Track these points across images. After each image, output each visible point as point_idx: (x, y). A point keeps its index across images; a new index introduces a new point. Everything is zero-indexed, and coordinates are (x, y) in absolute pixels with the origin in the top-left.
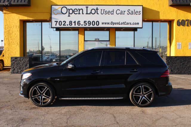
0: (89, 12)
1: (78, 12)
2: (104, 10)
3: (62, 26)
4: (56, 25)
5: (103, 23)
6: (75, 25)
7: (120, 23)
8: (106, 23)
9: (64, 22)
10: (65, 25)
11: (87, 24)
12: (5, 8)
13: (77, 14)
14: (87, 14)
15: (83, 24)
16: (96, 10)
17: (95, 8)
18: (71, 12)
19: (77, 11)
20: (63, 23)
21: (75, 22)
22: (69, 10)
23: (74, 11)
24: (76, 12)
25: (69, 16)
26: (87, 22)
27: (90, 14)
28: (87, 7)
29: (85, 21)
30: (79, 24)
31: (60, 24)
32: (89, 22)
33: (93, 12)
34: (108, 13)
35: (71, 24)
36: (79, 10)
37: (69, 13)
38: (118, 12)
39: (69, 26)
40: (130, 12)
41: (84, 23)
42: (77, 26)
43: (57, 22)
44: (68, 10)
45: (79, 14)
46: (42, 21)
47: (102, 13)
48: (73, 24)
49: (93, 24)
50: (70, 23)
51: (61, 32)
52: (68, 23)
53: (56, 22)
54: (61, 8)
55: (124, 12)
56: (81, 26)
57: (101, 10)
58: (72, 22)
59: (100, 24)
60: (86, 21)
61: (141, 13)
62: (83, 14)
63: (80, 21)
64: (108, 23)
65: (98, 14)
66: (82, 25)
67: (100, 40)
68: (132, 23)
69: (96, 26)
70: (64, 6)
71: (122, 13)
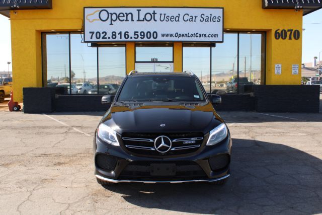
0: (141, 18)
1: (125, 18)
2: (165, 14)
3: (101, 39)
4: (91, 38)
5: (163, 35)
6: (121, 38)
7: (189, 35)
8: (167, 35)
9: (104, 34)
10: (106, 38)
11: (140, 36)
12: (12, 11)
13: (123, 20)
14: (139, 20)
15: (133, 36)
16: (153, 15)
17: (151, 12)
18: (114, 17)
19: (124, 16)
20: (102, 35)
21: (120, 33)
22: (112, 14)
23: (119, 17)
24: (121, 18)
25: (111, 24)
26: (139, 34)
27: (143, 20)
28: (139, 11)
29: (135, 32)
30: (127, 36)
31: (98, 37)
32: (142, 34)
33: (148, 17)
34: (171, 19)
35: (114, 37)
36: (127, 15)
37: (112, 20)
38: (186, 18)
39: (111, 39)
40: (205, 18)
41: (135, 35)
42: (123, 39)
43: (93, 33)
44: (110, 15)
45: (127, 20)
46: (70, 32)
47: (162, 19)
48: (118, 36)
49: (149, 36)
50: (113, 35)
51: (99, 48)
52: (109, 35)
53: (91, 34)
54: (99, 12)
55: (196, 17)
56: (129, 39)
57: (161, 14)
58: (115, 33)
59: (159, 36)
60: (138, 32)
61: (221, 19)
62: (132, 20)
63: (128, 32)
64: (171, 35)
65: (156, 21)
66: (131, 38)
67: (158, 60)
68: (207, 35)
69: (152, 39)
70: (104, 8)
71: (192, 19)
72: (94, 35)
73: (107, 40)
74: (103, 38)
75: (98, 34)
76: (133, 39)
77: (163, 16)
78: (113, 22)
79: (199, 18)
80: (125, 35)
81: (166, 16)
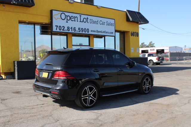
0: (82, 21)
1: (74, 19)
2: (92, 20)
3: (62, 31)
4: (56, 30)
5: (91, 31)
8: (93, 31)
9: (63, 27)
10: (64, 30)
11: (81, 31)
13: (73, 21)
14: (80, 21)
15: (78, 30)
16: (87, 19)
17: (86, 18)
18: (68, 18)
19: (73, 18)
20: (62, 28)
21: (72, 28)
23: (71, 18)
24: (72, 19)
25: (67, 22)
26: (81, 29)
27: (83, 22)
28: (80, 16)
29: (79, 28)
30: (75, 30)
31: (60, 29)
32: (82, 29)
33: (85, 21)
34: (95, 22)
35: (68, 30)
36: (75, 18)
37: (67, 19)
38: (101, 23)
39: (67, 31)
40: (108, 24)
41: (79, 30)
42: (73, 32)
44: (66, 16)
45: (75, 21)
47: (91, 22)
48: (71, 30)
49: (85, 31)
50: (68, 29)
52: (66, 28)
53: (56, 27)
54: (60, 14)
55: (105, 23)
56: (76, 32)
57: (90, 19)
59: (90, 31)
60: (80, 28)
61: (114, 25)
62: (77, 21)
63: (75, 28)
64: (95, 31)
65: (88, 23)
66: (77, 31)
68: (109, 32)
69: (87, 33)
70: (63, 12)
71: (103, 24)
72: (58, 27)
73: (65, 31)
74: (63, 30)
75: (60, 27)
76: (78, 32)
77: (91, 20)
78: (68, 21)
79: (106, 24)
80: (74, 29)
81: (93, 20)
